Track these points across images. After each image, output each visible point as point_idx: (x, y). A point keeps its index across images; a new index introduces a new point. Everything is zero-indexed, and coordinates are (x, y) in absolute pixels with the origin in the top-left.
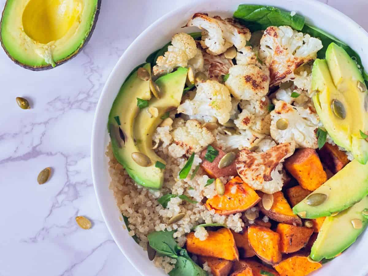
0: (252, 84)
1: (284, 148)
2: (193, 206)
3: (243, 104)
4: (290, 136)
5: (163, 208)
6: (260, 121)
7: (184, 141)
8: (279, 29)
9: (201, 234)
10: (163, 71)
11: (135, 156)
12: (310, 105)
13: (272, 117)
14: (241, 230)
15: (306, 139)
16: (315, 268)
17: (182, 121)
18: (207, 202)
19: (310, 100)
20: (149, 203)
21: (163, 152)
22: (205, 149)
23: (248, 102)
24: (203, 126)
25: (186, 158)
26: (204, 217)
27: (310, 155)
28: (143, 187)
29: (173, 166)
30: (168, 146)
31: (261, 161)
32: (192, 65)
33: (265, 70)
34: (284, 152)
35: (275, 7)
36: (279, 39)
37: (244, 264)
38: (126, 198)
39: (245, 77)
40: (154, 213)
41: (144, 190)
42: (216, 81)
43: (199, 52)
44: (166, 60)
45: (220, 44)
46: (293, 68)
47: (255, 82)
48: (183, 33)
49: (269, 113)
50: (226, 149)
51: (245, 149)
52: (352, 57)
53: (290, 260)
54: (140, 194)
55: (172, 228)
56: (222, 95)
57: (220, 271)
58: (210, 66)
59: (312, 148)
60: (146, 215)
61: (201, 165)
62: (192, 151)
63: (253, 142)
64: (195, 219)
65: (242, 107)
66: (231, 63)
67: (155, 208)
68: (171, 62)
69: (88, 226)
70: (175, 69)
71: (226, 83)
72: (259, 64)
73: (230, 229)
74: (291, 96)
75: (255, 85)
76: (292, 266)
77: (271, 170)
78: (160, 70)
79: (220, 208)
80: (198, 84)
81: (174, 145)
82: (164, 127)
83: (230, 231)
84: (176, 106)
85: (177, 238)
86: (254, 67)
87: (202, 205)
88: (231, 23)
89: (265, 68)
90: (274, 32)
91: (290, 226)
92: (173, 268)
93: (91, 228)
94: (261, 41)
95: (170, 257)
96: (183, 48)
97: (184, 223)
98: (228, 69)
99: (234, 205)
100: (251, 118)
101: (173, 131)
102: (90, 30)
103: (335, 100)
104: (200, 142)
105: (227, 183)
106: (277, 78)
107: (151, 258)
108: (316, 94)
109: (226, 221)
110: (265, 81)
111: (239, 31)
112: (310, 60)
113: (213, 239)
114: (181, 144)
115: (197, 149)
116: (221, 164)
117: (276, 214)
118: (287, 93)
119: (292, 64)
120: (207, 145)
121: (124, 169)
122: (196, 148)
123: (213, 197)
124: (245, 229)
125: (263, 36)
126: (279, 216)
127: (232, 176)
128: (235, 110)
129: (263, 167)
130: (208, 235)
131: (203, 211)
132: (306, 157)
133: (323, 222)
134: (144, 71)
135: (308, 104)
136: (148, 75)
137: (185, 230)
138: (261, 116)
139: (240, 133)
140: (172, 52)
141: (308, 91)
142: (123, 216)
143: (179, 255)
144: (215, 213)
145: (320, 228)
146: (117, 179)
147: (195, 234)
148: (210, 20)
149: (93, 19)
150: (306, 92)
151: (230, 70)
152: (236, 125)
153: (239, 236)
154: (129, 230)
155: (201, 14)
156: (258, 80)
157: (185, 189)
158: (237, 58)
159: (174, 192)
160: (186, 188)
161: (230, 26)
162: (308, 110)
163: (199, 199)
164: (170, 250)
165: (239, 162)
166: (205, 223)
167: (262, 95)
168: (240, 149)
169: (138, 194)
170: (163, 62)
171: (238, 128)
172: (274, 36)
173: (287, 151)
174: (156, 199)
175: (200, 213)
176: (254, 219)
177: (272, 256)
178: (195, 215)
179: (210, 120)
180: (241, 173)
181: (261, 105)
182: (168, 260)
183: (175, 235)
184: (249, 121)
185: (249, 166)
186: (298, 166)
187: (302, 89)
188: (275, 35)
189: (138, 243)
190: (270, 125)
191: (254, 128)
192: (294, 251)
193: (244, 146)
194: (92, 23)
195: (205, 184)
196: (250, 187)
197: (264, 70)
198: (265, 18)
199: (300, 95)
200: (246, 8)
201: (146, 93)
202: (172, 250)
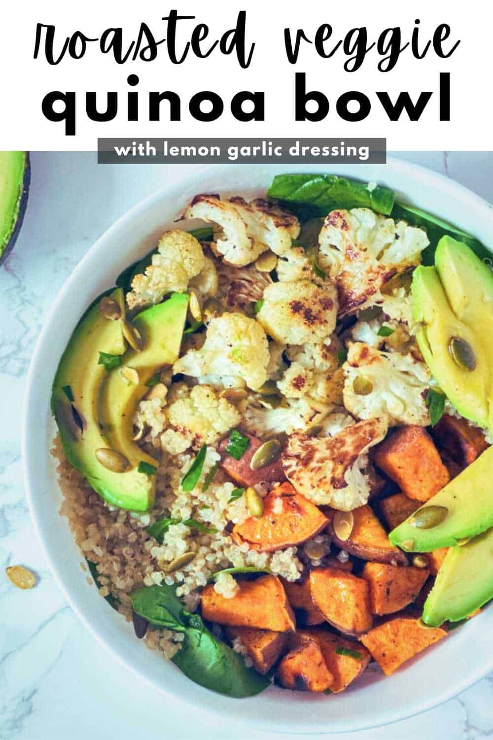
0: (303, 315)
1: (368, 428)
2: (210, 538)
3: (292, 352)
4: (379, 406)
5: (158, 544)
6: (325, 380)
7: (186, 426)
8: (351, 214)
9: (225, 586)
10: (145, 301)
11: (102, 455)
12: (413, 348)
13: (346, 374)
14: (298, 576)
15: (409, 410)
16: (434, 639)
17: (185, 388)
18: (235, 530)
19: (412, 340)
20: (133, 537)
21: (152, 445)
22: (224, 437)
23: (300, 349)
24: (220, 396)
25: (194, 454)
26: (231, 557)
27: (416, 438)
28: (119, 509)
29: (172, 468)
30: (160, 434)
31: (327, 453)
32: (196, 287)
33: (329, 289)
34: (368, 434)
35: (339, 177)
36: (351, 232)
37: (306, 637)
38: (92, 528)
39: (291, 304)
40: (142, 553)
41: (122, 513)
42: (240, 315)
43: (209, 264)
44: (150, 280)
45: (242, 249)
46: (378, 283)
47: (310, 312)
48: (178, 231)
49: (340, 366)
50: (264, 434)
51: (297, 434)
52: (484, 259)
53: (388, 626)
54: (115, 520)
55: (175, 579)
56: (250, 338)
57: (263, 652)
58: (230, 287)
59: (420, 425)
60: (128, 558)
61: (219, 464)
62: (201, 441)
63: (311, 420)
64: (215, 561)
65: (290, 358)
66: (267, 280)
67: (143, 544)
68: (158, 284)
69: (30, 582)
70: (167, 296)
71: (258, 315)
72: (319, 279)
73: (279, 576)
74: (378, 334)
75: (310, 318)
76: (392, 637)
77: (345, 469)
78: (140, 300)
79: (259, 540)
80: (209, 320)
81: (170, 431)
82: (151, 400)
83: (278, 579)
84: (172, 363)
85: (183, 596)
86: (306, 286)
87: (227, 536)
88: (262, 208)
89: (329, 285)
90: (342, 221)
91: (387, 566)
92: (179, 650)
93: (34, 586)
94: (320, 236)
95: (172, 630)
96: (179, 259)
97: (195, 569)
98: (263, 289)
99: (281, 534)
100: (306, 377)
101: (168, 406)
102: (12, 230)
103: (456, 337)
104: (214, 425)
105: (267, 495)
106: (351, 302)
107: (140, 633)
108: (421, 328)
109: (269, 561)
110: (328, 308)
111: (278, 222)
112: (407, 268)
113: (248, 595)
114: (182, 430)
115: (210, 438)
116: (256, 462)
117: (360, 546)
118: (371, 328)
119: (376, 276)
120: (228, 429)
121: (85, 479)
122: (209, 436)
123: (243, 521)
124: (305, 575)
125: (323, 228)
126: (366, 550)
127: (276, 481)
128: (277, 364)
129: (330, 464)
130: (238, 588)
131: (229, 546)
132: (409, 442)
133: (444, 557)
134: (111, 302)
135: (409, 346)
136: (119, 311)
137: (197, 580)
138: (325, 372)
139: (289, 405)
140: (159, 266)
141: (409, 323)
142: (88, 562)
143: (187, 625)
144: (249, 550)
145: (439, 568)
146: (74, 497)
147: (215, 587)
148: (222, 206)
149: (17, 210)
150: (405, 325)
151: (265, 291)
152: (280, 390)
153: (296, 587)
154: (99, 585)
155: (206, 196)
156: (316, 308)
157: (194, 510)
158: (279, 269)
159: (174, 515)
160: (196, 506)
161: (260, 214)
162: (409, 358)
163: (221, 526)
164: (171, 619)
165: (288, 457)
166: (233, 567)
167: (324, 334)
168: (289, 433)
169: (112, 520)
170: (142, 284)
171: (284, 396)
172: (342, 227)
173: (372, 435)
174: (144, 529)
175: (222, 549)
176: (322, 556)
177: (353, 620)
178: (214, 554)
179: (233, 383)
180: (291, 475)
181: (324, 353)
182: (169, 635)
183: (180, 591)
184: (304, 382)
185: (305, 462)
186: (395, 459)
187: (399, 320)
188: (345, 226)
189: (116, 608)
190: (343, 387)
191: (313, 394)
192: (394, 610)
193: (296, 427)
194: (16, 217)
195: (229, 499)
196: (309, 501)
197: (326, 289)
198: (324, 197)
199: (394, 331)
200: (287, 180)
201: (116, 341)
202: (174, 617)
